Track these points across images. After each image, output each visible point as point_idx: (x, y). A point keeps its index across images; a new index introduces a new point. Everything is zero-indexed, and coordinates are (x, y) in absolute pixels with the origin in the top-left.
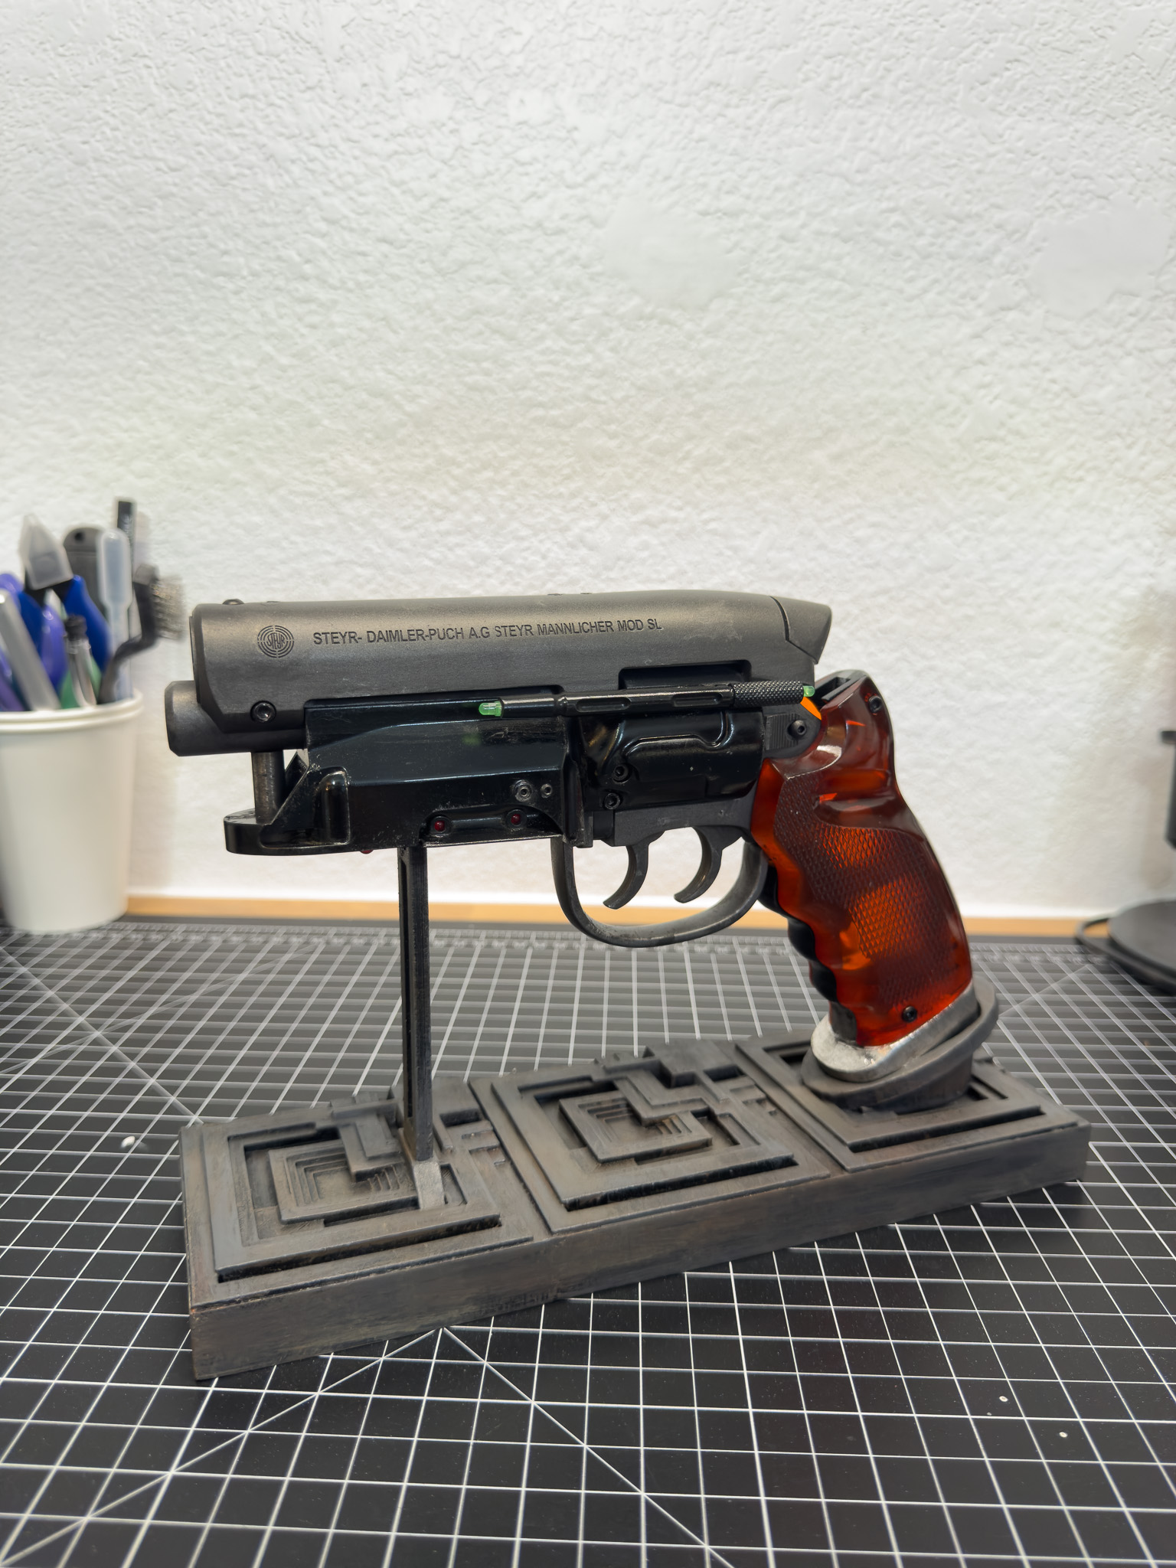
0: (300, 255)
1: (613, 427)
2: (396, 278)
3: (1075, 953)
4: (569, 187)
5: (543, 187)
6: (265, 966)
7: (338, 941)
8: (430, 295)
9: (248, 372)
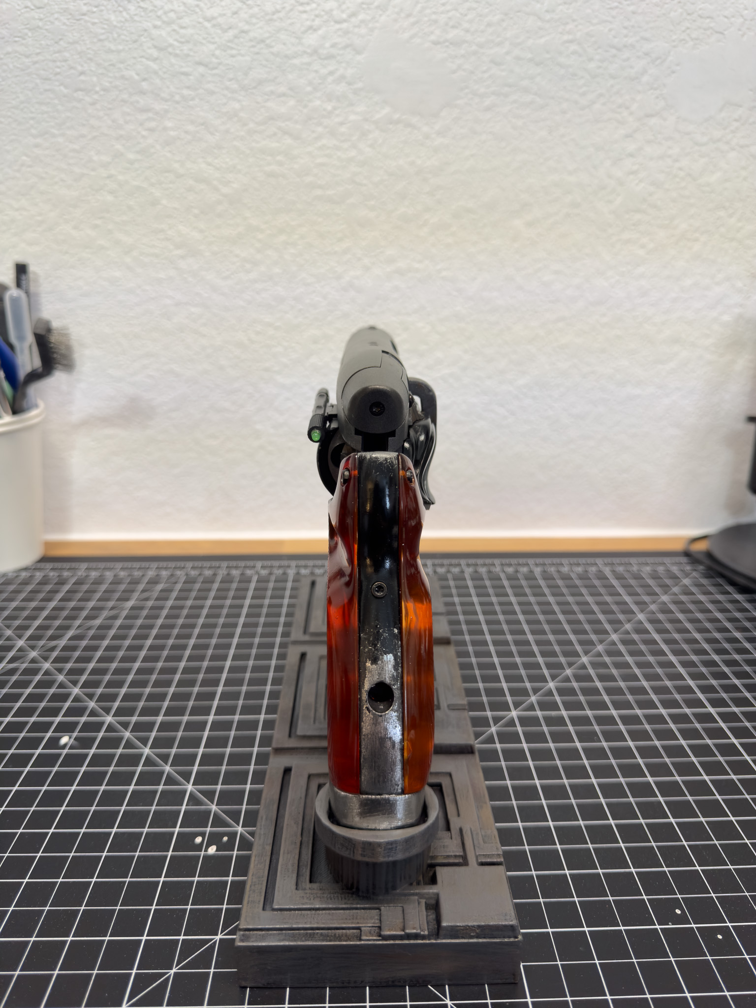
0: (138, 74)
1: (372, 203)
2: (212, 93)
3: (685, 563)
4: (337, 22)
5: (317, 22)
6: (146, 595)
7: (193, 573)
8: (237, 106)
9: (106, 166)
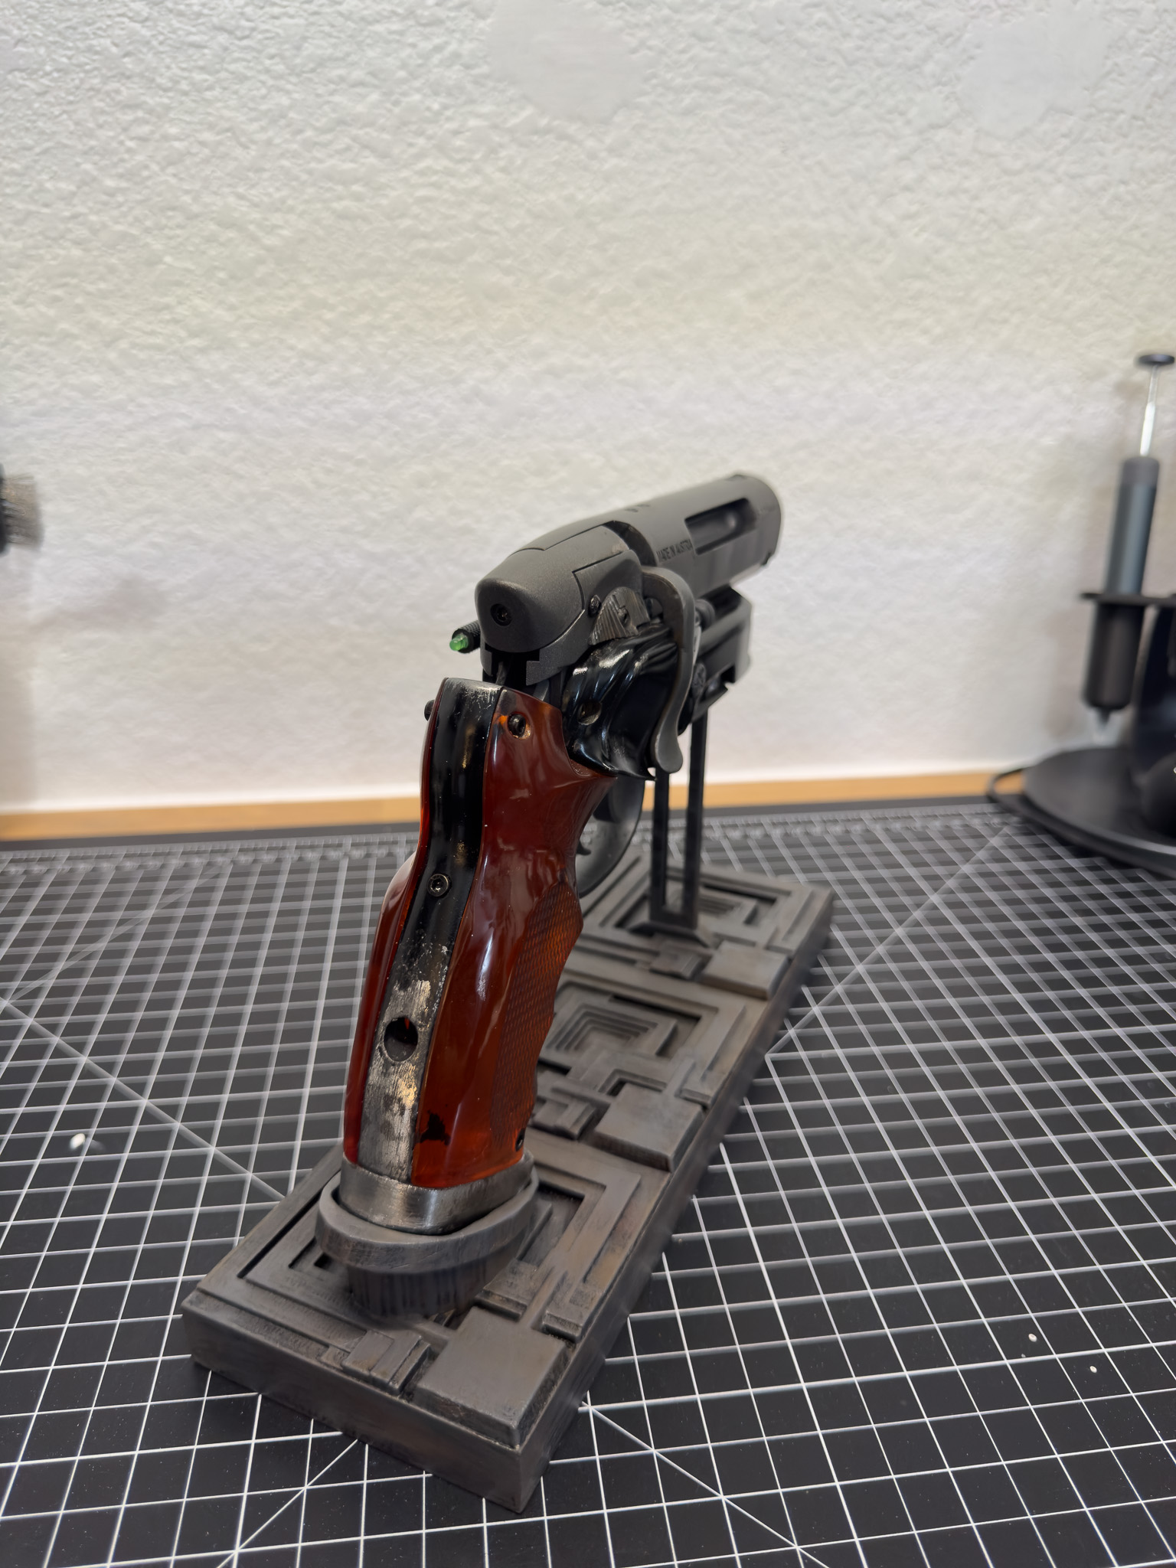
0: (116, 45)
1: (508, 262)
3: (991, 813)
6: (172, 898)
7: (244, 859)
8: (285, 101)
9: (68, 198)
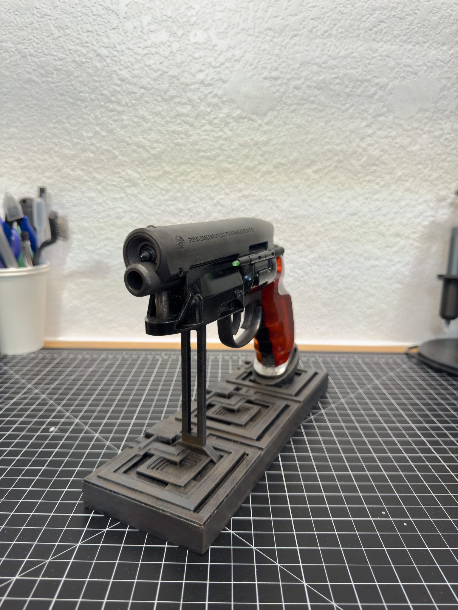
0: (110, 93)
2: (147, 102)
3: (406, 358)
4: (214, 68)
5: (203, 68)
9: (90, 138)
